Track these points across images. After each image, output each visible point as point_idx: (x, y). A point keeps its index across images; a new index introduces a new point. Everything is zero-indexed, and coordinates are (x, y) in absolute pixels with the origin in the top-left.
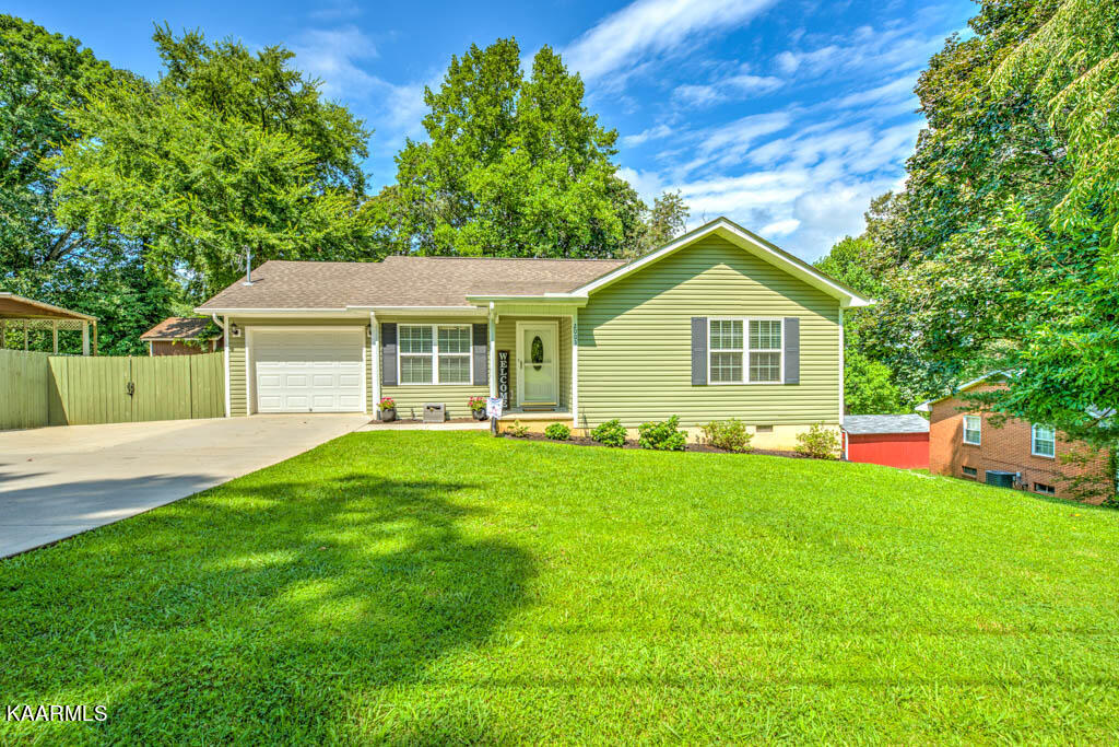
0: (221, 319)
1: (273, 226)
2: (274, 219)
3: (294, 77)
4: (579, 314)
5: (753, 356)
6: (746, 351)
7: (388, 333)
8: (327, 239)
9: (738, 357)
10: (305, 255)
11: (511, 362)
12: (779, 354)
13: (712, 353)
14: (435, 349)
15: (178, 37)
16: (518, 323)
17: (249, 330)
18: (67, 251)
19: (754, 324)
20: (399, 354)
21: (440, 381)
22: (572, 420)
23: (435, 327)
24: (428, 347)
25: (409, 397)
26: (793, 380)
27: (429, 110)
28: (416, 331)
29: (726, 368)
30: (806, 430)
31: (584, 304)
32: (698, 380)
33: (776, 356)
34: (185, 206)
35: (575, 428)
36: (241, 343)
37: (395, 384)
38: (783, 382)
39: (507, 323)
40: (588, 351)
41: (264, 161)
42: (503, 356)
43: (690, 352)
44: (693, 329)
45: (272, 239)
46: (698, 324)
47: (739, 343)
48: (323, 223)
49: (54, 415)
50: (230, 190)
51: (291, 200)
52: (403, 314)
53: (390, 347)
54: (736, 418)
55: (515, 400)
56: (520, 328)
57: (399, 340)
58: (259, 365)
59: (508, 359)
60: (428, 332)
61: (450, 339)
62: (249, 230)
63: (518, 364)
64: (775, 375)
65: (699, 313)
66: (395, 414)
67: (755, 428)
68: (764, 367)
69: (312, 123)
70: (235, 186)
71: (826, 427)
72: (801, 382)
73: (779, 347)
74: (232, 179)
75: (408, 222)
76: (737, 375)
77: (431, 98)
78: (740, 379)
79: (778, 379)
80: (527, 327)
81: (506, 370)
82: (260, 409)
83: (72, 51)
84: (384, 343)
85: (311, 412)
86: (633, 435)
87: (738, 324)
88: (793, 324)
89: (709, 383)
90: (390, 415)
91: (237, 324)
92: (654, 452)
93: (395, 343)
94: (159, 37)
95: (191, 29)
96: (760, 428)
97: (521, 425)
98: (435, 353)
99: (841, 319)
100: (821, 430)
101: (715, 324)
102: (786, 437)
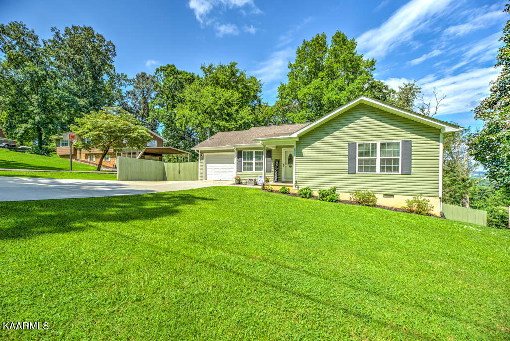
0: (198, 151)
1: (227, 121)
2: (227, 118)
3: (237, 71)
4: (296, 144)
5: (382, 161)
6: (378, 158)
7: (239, 154)
8: (244, 123)
9: (374, 161)
10: (237, 129)
11: (280, 164)
12: (399, 159)
13: (358, 159)
14: (254, 159)
15: (207, 66)
16: (283, 148)
17: (205, 154)
18: (192, 134)
19: (382, 145)
20: (243, 161)
21: (255, 170)
22: (293, 186)
23: (254, 151)
24: (252, 159)
25: (245, 176)
26: (407, 172)
27: (290, 70)
28: (248, 152)
29: (367, 166)
30: (411, 198)
31: (298, 140)
32: (351, 172)
33: (397, 160)
34: (203, 118)
35: (293, 190)
36: (202, 158)
37: (241, 172)
38: (400, 173)
39: (279, 148)
40: (300, 158)
41: (225, 100)
42: (277, 162)
43: (347, 159)
44: (349, 148)
45: (227, 125)
46: (352, 146)
47: (374, 153)
48: (243, 118)
49: (164, 179)
50: (216, 111)
51: (233, 111)
52: (244, 147)
53: (240, 158)
54: (368, 190)
55: (281, 179)
56: (284, 150)
57: (242, 156)
58: (207, 165)
59: (279, 163)
60: (252, 153)
61: (259, 154)
62: (220, 123)
63: (282, 164)
64: (396, 169)
65: (352, 140)
66: (239, 181)
67: (383, 195)
68: (389, 166)
69: (243, 84)
70: (217, 110)
71: (423, 198)
72: (412, 174)
73: (399, 156)
74: (217, 107)
75: (281, 114)
76: (373, 169)
77: (291, 65)
78: (375, 172)
79: (398, 171)
80: (286, 150)
81: (278, 167)
82: (207, 179)
83: (192, 76)
84: (238, 157)
85: (220, 180)
86: (316, 194)
87: (374, 145)
88: (408, 144)
89: (357, 173)
90: (239, 182)
91: (202, 152)
92: (322, 202)
93: (241, 157)
94: (202, 68)
95: (210, 63)
96: (386, 196)
97: (271, 187)
98: (254, 161)
99: (441, 139)
100: (421, 199)
101: (361, 145)
102: (400, 202)
